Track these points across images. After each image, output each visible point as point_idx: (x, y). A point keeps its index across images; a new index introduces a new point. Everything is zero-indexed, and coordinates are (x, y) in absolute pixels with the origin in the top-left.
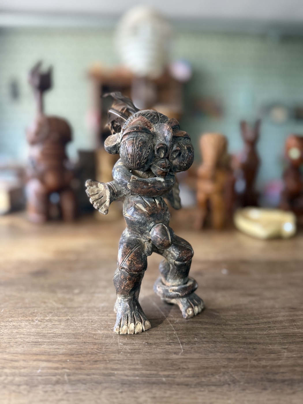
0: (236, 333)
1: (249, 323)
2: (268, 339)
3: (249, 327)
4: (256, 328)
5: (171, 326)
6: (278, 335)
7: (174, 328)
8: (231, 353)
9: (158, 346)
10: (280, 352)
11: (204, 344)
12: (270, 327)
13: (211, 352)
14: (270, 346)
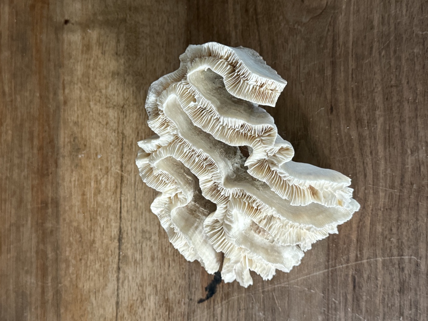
0: (381, 194)
1: (363, 173)
2: (394, 164)
3: (372, 177)
4: (372, 169)
5: (367, 262)
6: (387, 150)
7: (370, 259)
8: (418, 210)
9: (404, 281)
10: (418, 160)
11: (402, 234)
12: (371, 153)
13: (417, 229)
14: (407, 166)
